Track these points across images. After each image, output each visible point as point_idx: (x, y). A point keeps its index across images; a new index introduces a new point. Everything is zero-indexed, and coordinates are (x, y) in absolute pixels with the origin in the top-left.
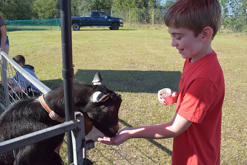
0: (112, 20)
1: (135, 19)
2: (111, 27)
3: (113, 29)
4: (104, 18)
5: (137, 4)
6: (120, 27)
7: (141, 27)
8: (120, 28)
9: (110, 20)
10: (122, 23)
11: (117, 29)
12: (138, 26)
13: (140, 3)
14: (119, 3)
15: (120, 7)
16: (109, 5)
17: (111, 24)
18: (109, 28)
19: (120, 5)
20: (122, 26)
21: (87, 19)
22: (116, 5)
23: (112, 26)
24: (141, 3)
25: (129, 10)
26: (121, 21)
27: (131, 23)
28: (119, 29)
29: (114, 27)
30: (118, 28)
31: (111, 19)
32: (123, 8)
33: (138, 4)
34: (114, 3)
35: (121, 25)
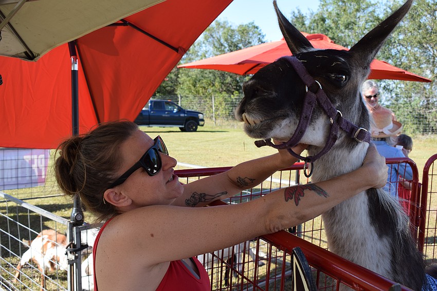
0: (186, 115)
1: (224, 112)
2: (183, 126)
3: (187, 130)
4: (171, 112)
5: (223, 86)
6: (198, 126)
7: (233, 125)
8: (199, 128)
9: (182, 115)
10: (203, 120)
11: (195, 130)
12: (228, 125)
13: (227, 83)
14: (192, 84)
15: (193, 91)
16: (171, 87)
17: (184, 122)
18: (178, 128)
19: (193, 88)
20: (202, 125)
21: (144, 114)
22: (185, 87)
23: (186, 126)
24: (231, 84)
25: (211, 96)
26: (201, 116)
27: (215, 119)
28: (197, 130)
29: (190, 126)
30: (196, 128)
31: (185, 113)
32: (199, 94)
33: (225, 86)
34: (182, 84)
35: (201, 123)
